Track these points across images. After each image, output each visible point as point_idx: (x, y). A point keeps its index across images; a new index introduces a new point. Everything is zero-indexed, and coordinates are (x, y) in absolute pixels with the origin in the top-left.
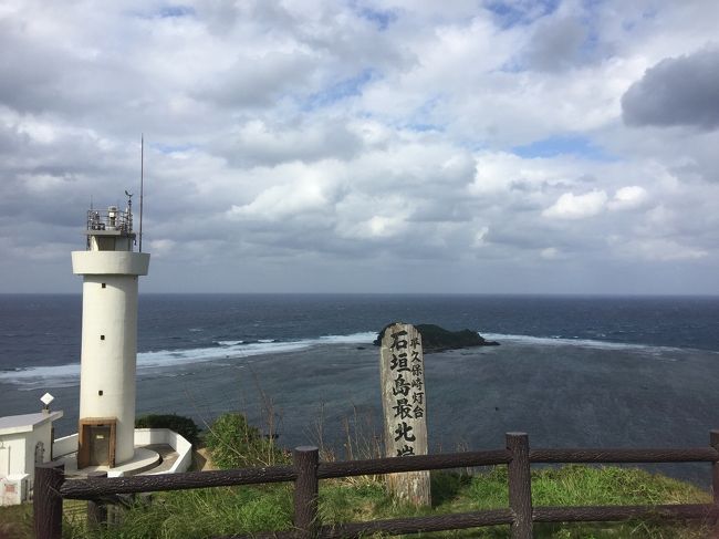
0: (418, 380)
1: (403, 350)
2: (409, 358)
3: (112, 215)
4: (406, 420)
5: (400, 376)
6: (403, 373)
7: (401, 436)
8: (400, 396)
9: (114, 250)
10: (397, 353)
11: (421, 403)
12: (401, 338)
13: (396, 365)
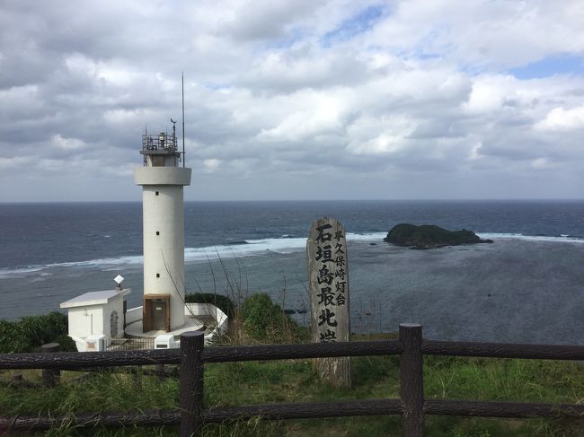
0: (342, 270)
1: (327, 243)
2: (333, 250)
3: (161, 138)
4: (329, 307)
5: (325, 266)
6: (327, 264)
7: (324, 320)
8: (324, 285)
9: (164, 165)
10: (322, 245)
11: (343, 291)
12: (326, 231)
13: (320, 256)
